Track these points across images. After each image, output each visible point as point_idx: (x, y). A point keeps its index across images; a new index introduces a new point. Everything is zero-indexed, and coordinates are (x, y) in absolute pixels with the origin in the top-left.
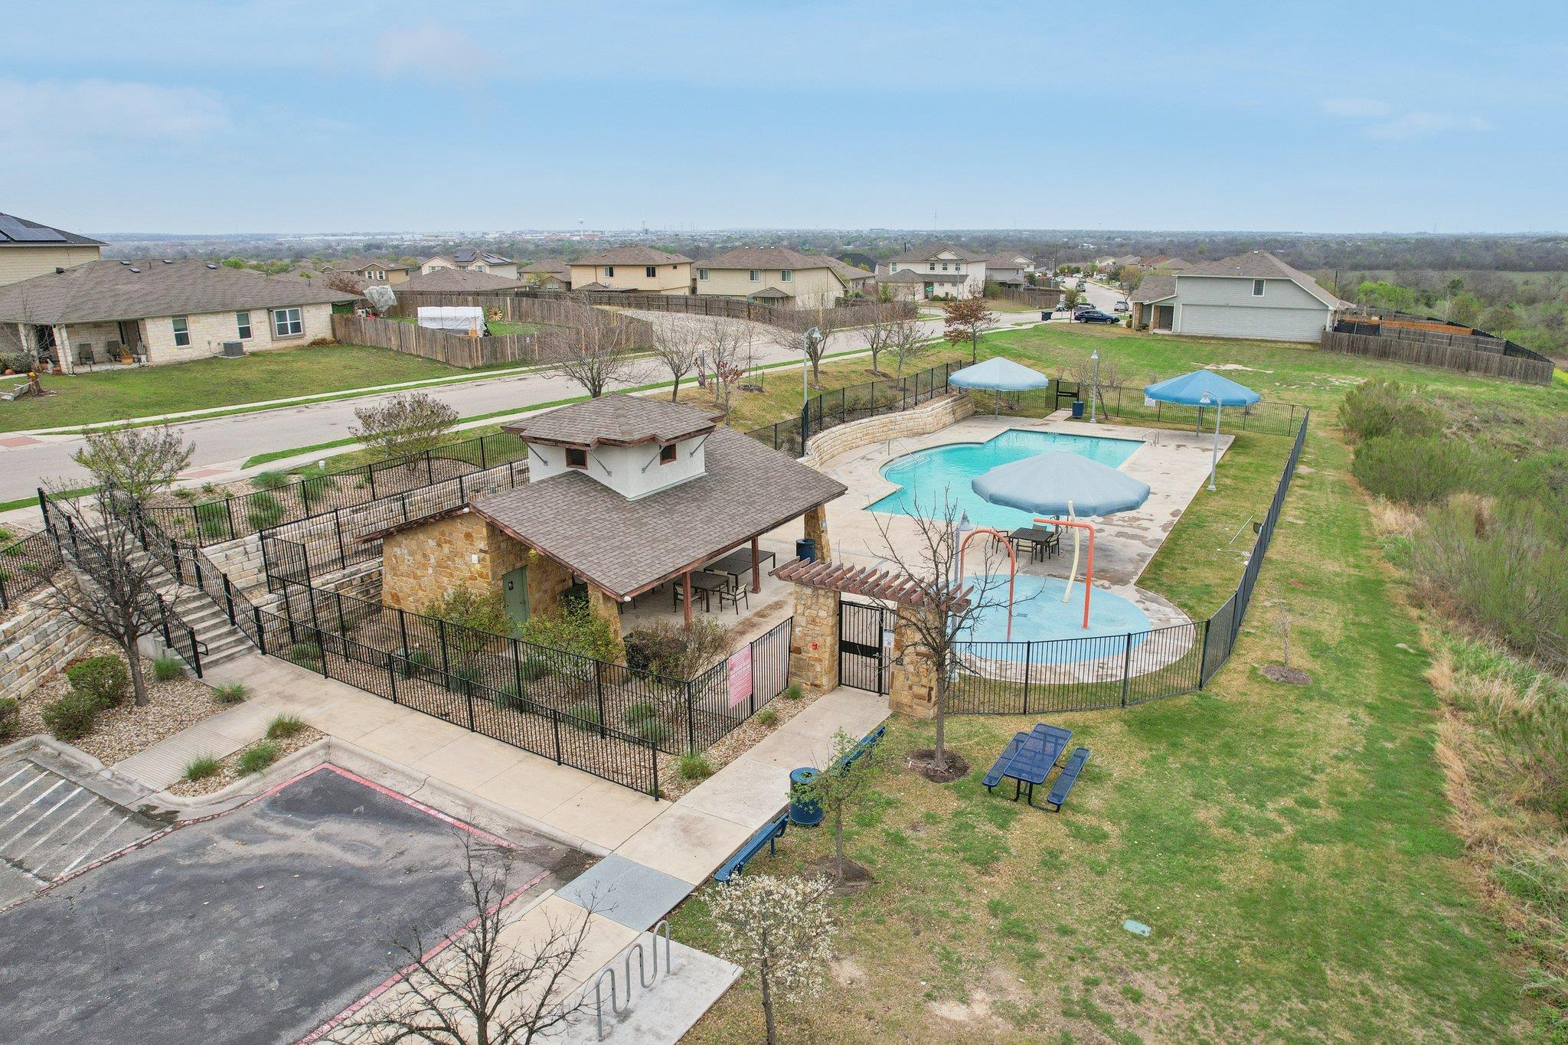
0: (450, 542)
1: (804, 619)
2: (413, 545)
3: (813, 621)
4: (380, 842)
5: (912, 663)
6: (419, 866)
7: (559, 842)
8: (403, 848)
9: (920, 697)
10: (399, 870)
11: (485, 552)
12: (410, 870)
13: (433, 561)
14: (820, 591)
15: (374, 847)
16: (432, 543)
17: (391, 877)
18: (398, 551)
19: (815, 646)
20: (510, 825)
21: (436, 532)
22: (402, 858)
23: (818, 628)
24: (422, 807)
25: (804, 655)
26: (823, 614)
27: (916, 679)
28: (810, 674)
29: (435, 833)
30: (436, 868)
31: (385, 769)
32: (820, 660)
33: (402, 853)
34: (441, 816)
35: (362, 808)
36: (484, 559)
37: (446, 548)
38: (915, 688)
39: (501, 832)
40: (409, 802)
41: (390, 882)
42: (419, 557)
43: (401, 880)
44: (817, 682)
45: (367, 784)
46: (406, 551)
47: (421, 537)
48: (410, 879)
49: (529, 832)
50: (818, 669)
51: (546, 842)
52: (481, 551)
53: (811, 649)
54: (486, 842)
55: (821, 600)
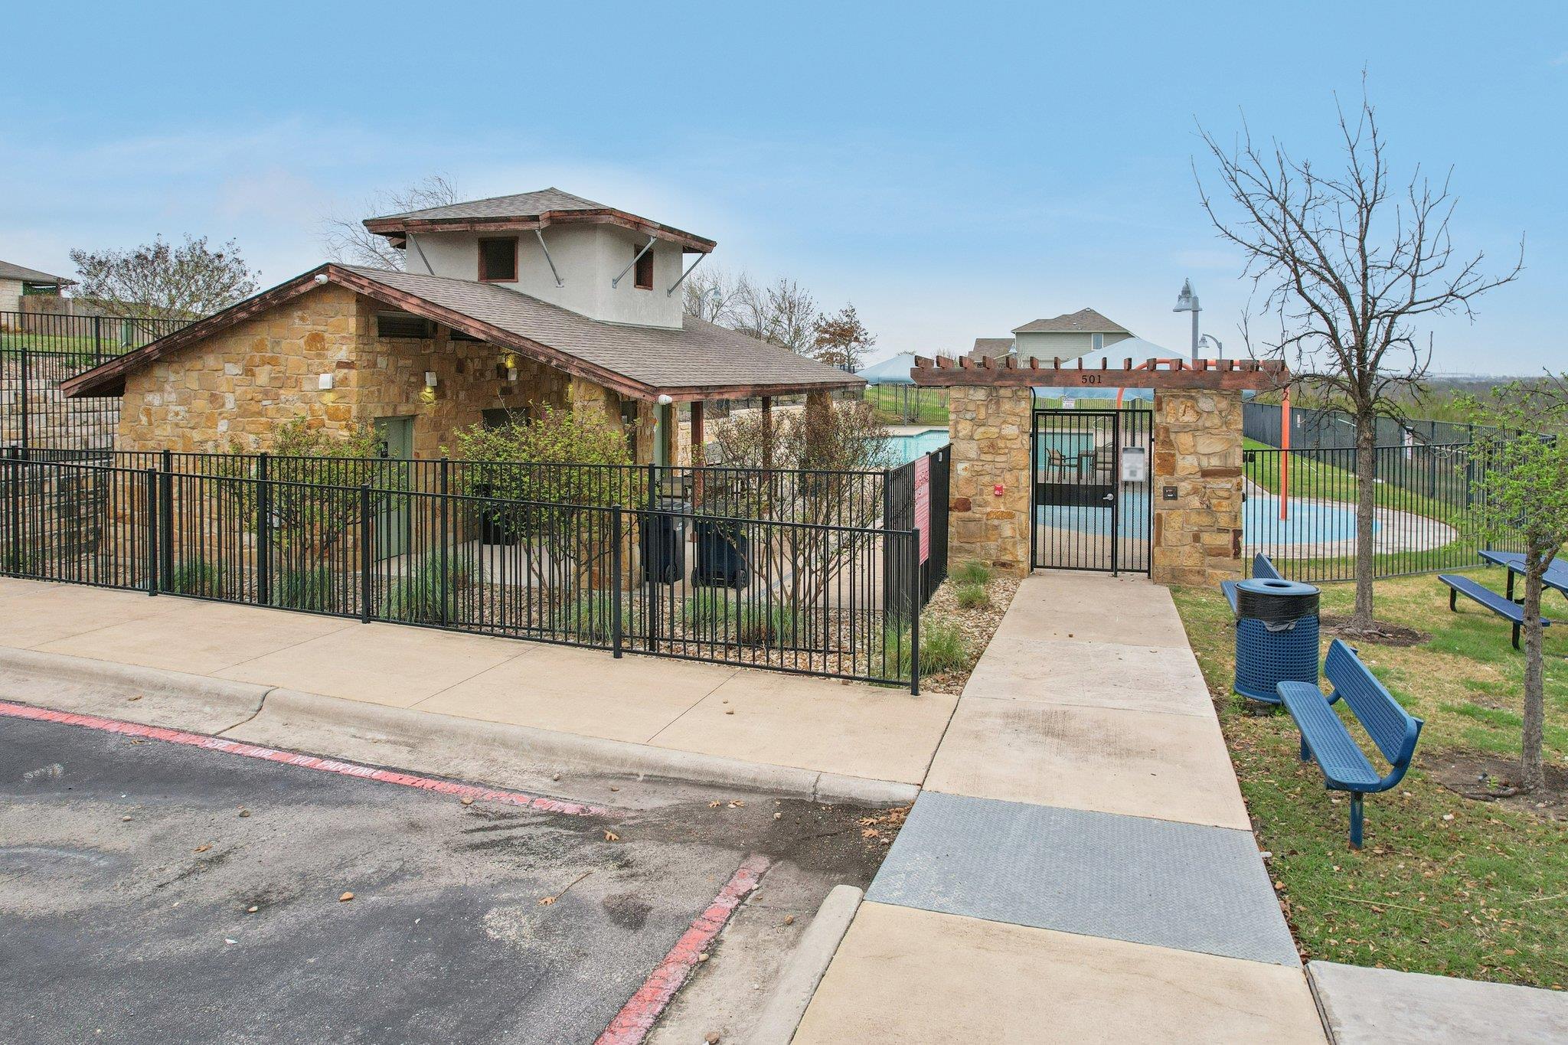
0: (273, 362)
1: (974, 445)
2: (192, 381)
3: (992, 446)
4: (127, 841)
5: (1195, 491)
6: (296, 887)
7: (737, 789)
8: (217, 848)
9: (1219, 552)
10: (215, 907)
11: (349, 365)
12: (261, 903)
13: (230, 404)
14: (1002, 392)
15: (105, 854)
16: (233, 369)
17: (184, 931)
18: (154, 399)
19: (1000, 493)
20: (559, 768)
21: (243, 345)
22: (219, 873)
23: (1002, 458)
24: (266, 754)
25: (976, 512)
26: (1010, 430)
27: (1206, 520)
28: (992, 545)
29: (322, 802)
30: (362, 886)
31: (133, 688)
32: (1010, 516)
33: (219, 860)
34: (331, 766)
35: (58, 769)
36: (344, 381)
37: (263, 376)
38: (1206, 538)
39: (542, 784)
40: (221, 745)
41: (180, 948)
42: (201, 404)
43: (229, 936)
44: (1007, 558)
45: (73, 721)
46: (173, 397)
47: (211, 360)
48: (266, 929)
49: (628, 777)
50: (1007, 531)
51: (696, 794)
52: (341, 365)
53: (990, 498)
54: (505, 809)
55: (1007, 406)
